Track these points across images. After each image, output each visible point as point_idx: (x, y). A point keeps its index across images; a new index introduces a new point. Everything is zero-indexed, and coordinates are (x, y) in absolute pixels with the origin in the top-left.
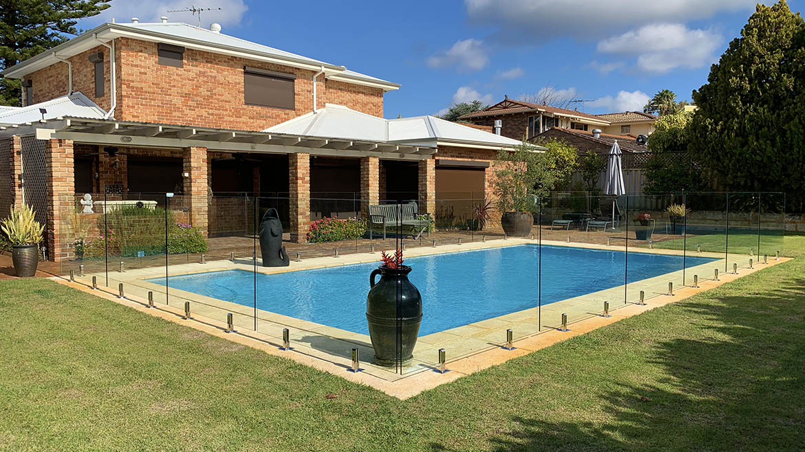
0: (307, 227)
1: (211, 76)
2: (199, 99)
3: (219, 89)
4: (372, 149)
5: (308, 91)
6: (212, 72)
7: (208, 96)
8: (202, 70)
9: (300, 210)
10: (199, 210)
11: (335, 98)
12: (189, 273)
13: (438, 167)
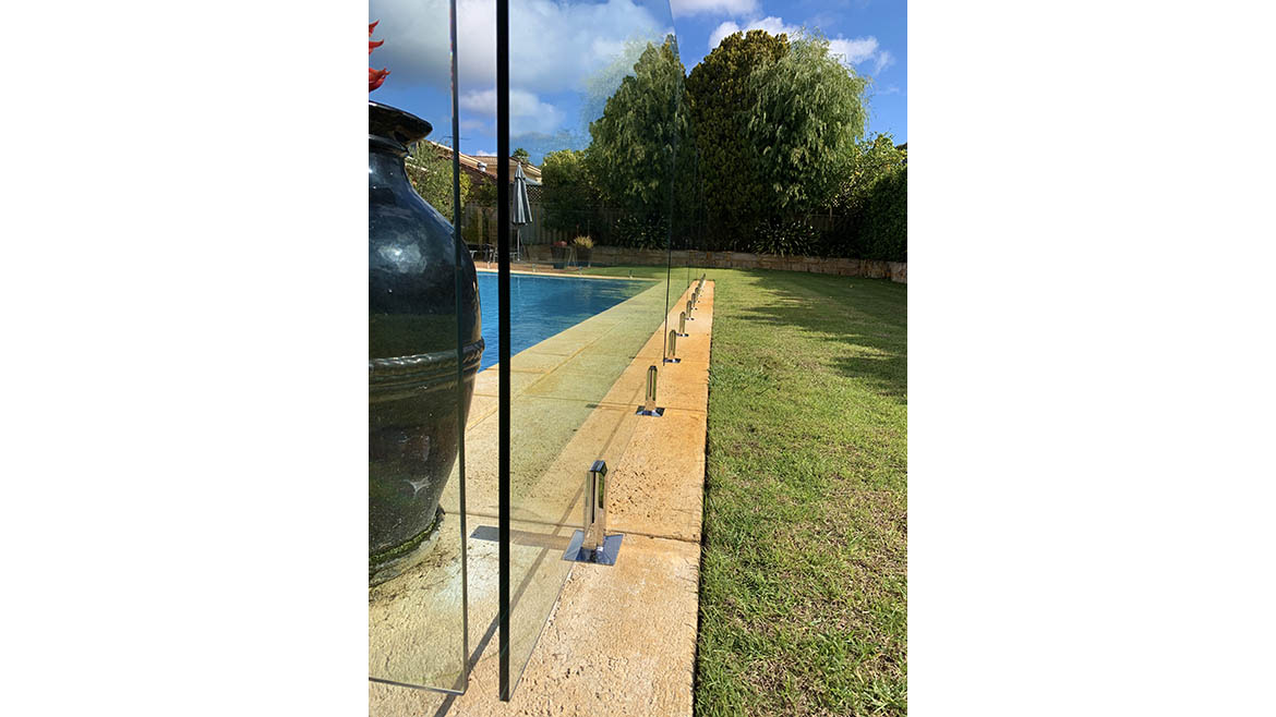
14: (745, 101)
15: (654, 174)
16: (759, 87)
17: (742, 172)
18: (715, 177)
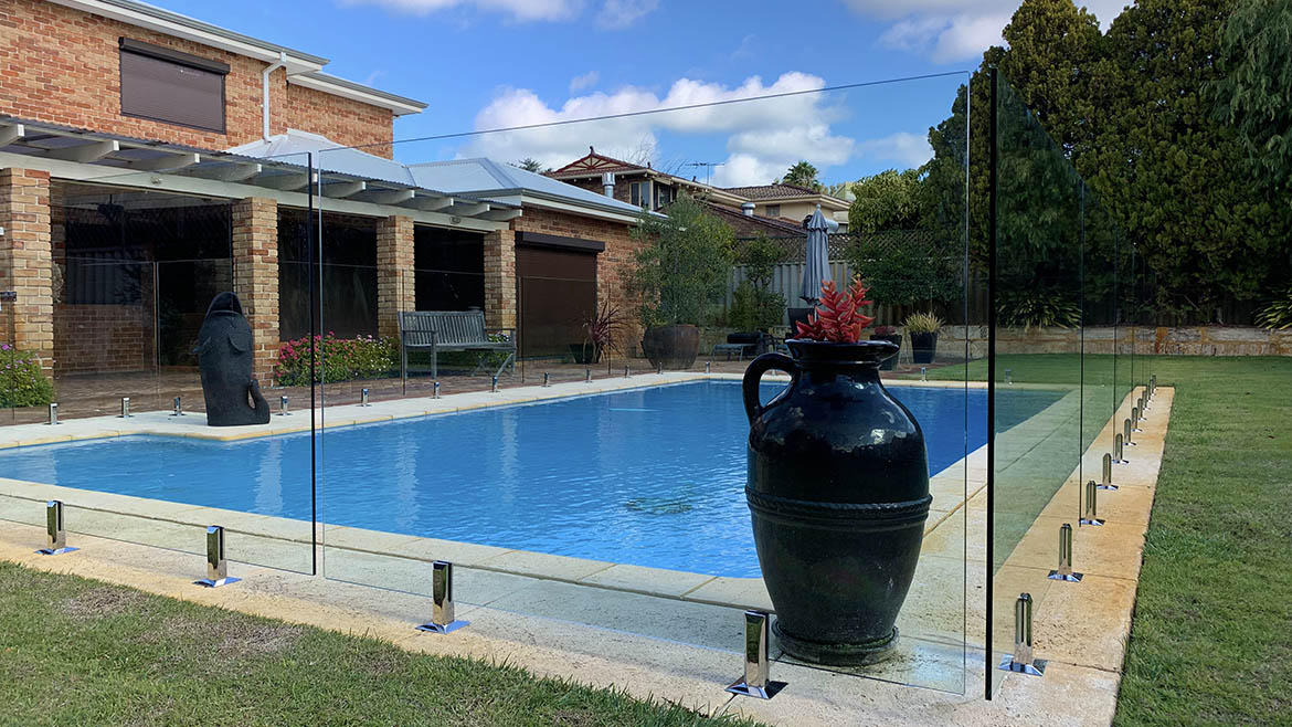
0: (273, 354)
1: (47, 51)
2: (18, 94)
3: (64, 79)
4: (397, 201)
5: (252, 99)
6: (49, 42)
7: (38, 91)
8: (26, 35)
9: (259, 319)
10: (32, 314)
11: (302, 120)
12: (21, 444)
13: (522, 243)
14: (1221, 61)
15: (1044, 201)
16: (1247, 36)
17: (1223, 184)
18: (1168, 196)
